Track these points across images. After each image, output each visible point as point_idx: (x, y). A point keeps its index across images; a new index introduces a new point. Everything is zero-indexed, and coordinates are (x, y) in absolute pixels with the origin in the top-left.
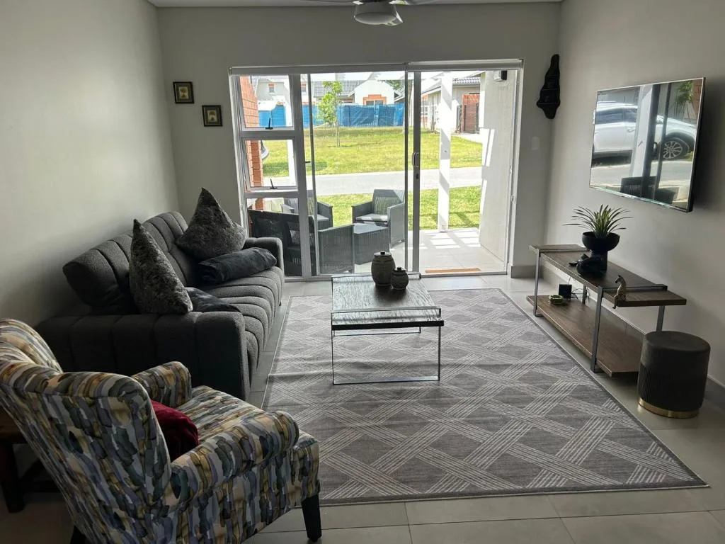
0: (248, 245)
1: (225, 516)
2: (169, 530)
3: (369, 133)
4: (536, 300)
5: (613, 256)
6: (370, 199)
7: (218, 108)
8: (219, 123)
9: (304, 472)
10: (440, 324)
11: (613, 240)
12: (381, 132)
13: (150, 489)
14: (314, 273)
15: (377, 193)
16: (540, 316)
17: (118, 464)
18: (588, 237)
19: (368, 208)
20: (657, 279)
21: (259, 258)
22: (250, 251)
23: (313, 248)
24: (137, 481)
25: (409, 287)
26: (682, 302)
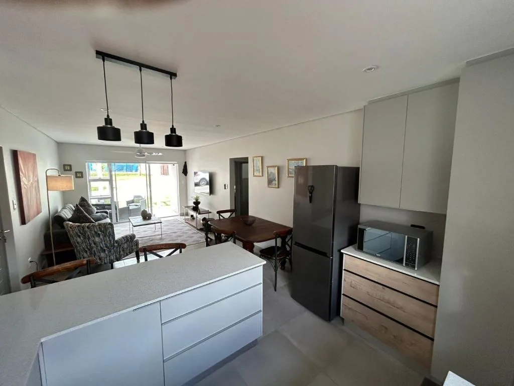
0: (97, 213)
1: (123, 251)
2: (114, 251)
3: (125, 175)
4: (185, 219)
5: (199, 206)
6: (132, 199)
7: (81, 173)
8: (82, 177)
9: (136, 245)
10: (161, 222)
11: (199, 203)
12: (128, 175)
13: (112, 242)
14: (117, 221)
15: (135, 197)
16: (187, 223)
17: (107, 238)
18: (194, 203)
19: (133, 202)
20: (207, 209)
21: (103, 216)
22: (99, 214)
23: (116, 214)
24: (110, 241)
25: (152, 217)
26: (211, 213)
